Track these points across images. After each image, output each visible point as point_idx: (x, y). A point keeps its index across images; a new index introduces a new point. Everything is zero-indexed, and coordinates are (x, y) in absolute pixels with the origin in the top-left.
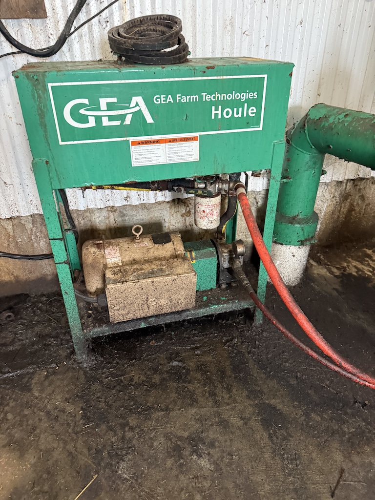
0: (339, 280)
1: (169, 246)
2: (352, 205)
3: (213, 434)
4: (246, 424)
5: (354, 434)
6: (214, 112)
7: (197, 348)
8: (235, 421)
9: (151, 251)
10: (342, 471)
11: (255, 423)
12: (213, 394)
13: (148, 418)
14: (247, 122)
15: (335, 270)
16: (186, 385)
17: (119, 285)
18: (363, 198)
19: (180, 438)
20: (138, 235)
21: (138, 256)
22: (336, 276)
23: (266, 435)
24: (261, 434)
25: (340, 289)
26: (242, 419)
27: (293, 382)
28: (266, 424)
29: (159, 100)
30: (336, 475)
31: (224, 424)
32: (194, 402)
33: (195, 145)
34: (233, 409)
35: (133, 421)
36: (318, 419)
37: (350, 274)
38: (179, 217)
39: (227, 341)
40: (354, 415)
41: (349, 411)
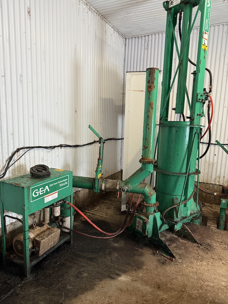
0: (82, 223)
1: (45, 226)
2: (76, 200)
3: (82, 269)
4: (87, 263)
5: (109, 252)
6: (60, 185)
7: (60, 257)
8: (85, 264)
9: (41, 229)
10: (111, 259)
11: (89, 262)
12: (74, 263)
13: (64, 277)
14: (66, 185)
15: (79, 222)
16: (66, 265)
17: (44, 240)
18: (78, 197)
19: (76, 274)
20: (34, 226)
21: (38, 232)
22: (81, 223)
23: (93, 263)
24: (92, 263)
25: (84, 226)
26: (85, 263)
27: (90, 250)
28: (92, 261)
29: (51, 185)
30: (110, 260)
31: (83, 266)
32: (72, 267)
33: (57, 193)
34: (82, 263)
35: (60, 279)
36: (100, 254)
37: (84, 221)
38: (32, 219)
39: (67, 252)
40: (106, 249)
41: (105, 249)
